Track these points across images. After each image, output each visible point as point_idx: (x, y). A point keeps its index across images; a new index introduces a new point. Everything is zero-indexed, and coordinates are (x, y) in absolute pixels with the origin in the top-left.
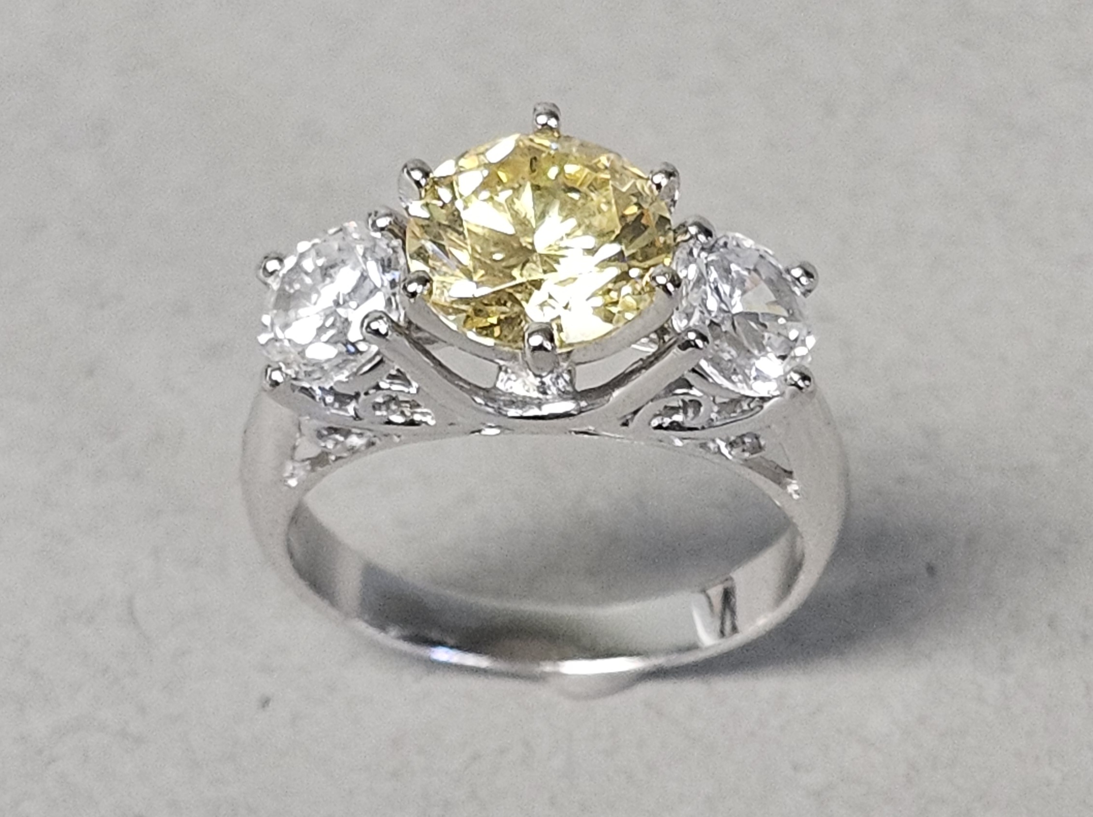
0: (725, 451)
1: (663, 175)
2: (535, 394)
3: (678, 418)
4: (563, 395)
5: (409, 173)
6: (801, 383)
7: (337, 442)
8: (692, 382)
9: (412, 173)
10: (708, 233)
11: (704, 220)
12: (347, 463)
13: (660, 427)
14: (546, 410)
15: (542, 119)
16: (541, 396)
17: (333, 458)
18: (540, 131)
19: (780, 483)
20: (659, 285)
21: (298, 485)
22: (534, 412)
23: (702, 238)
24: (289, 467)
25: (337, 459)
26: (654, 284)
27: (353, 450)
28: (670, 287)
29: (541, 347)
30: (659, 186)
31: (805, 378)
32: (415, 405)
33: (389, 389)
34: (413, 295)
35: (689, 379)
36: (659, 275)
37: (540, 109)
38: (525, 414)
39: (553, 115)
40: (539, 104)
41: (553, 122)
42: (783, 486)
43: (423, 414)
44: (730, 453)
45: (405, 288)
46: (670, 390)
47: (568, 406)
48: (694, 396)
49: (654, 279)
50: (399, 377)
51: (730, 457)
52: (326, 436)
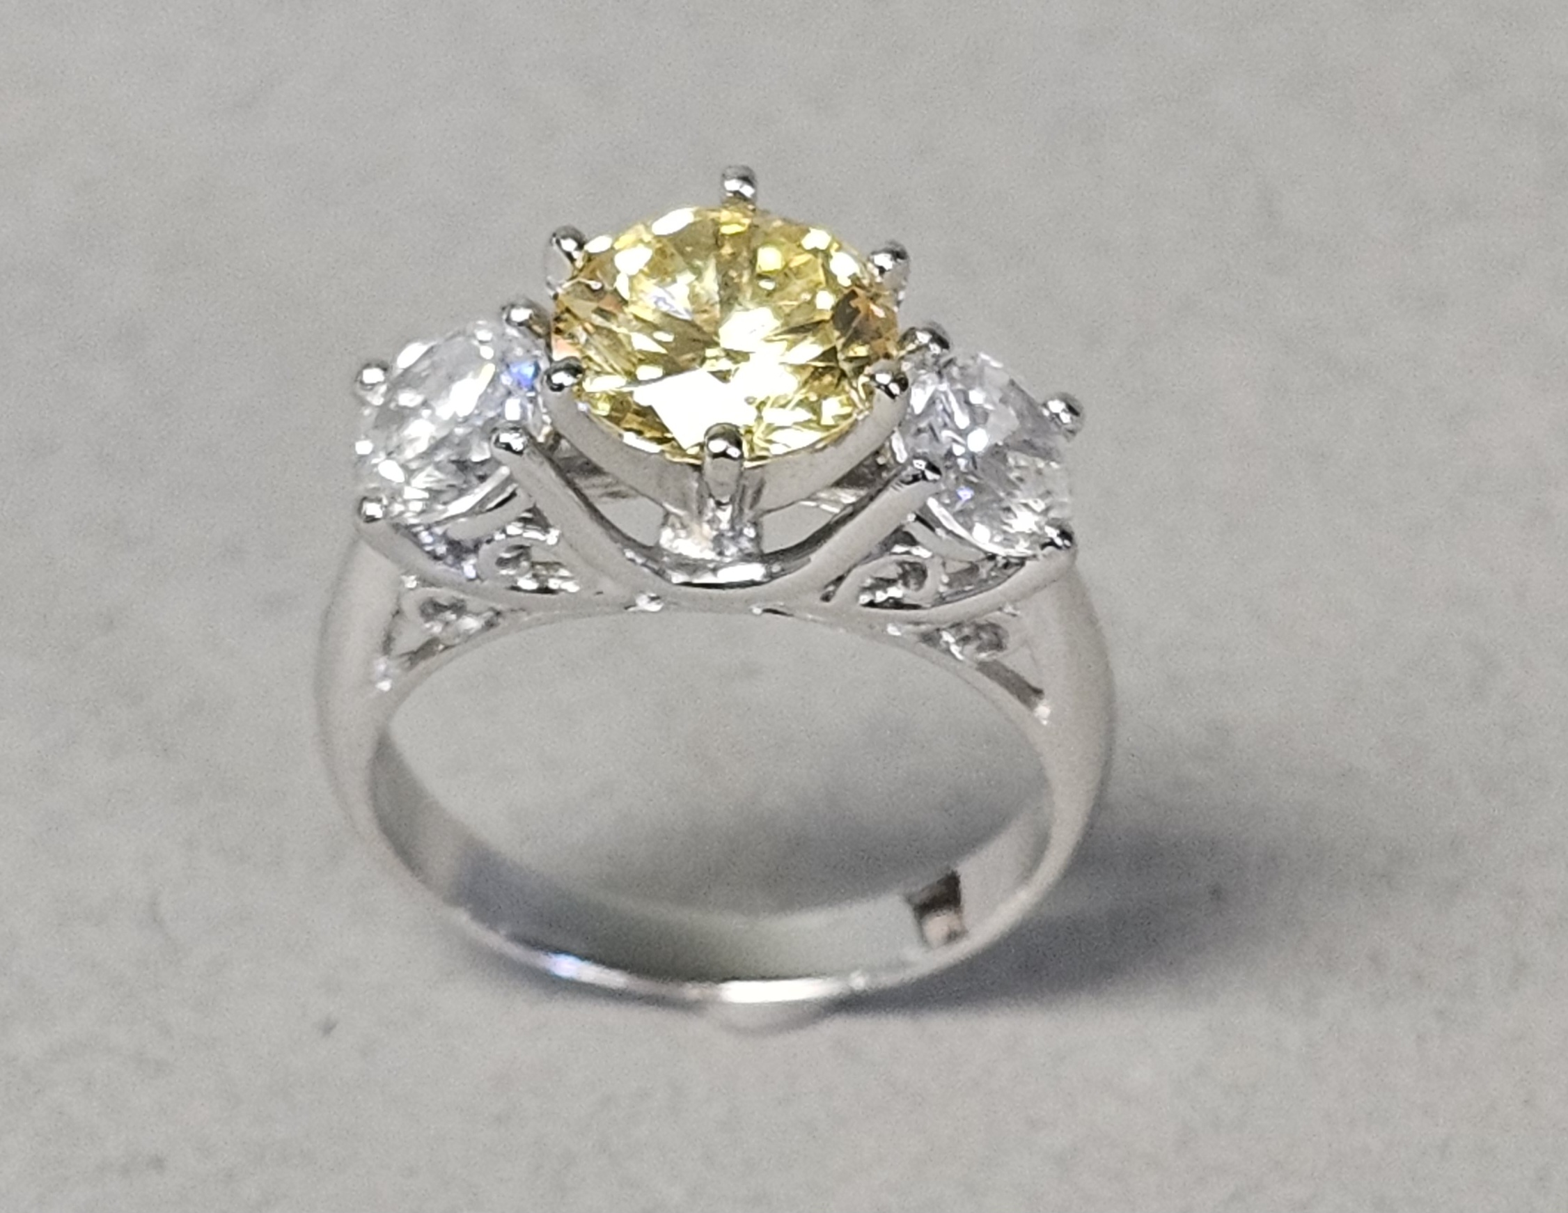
0: (955, 649)
1: (889, 256)
2: (710, 555)
3: (896, 592)
4: (747, 558)
5: (558, 242)
6: (1059, 541)
7: (447, 624)
8: (918, 538)
9: (563, 242)
10: (944, 344)
11: (939, 327)
12: (458, 655)
13: (871, 604)
14: (723, 577)
15: (733, 185)
16: (718, 558)
17: (441, 647)
18: (729, 201)
19: (1025, 701)
20: (879, 386)
21: (391, 689)
22: (708, 578)
23: (935, 348)
24: (381, 665)
25: (446, 648)
26: (873, 384)
27: (468, 636)
28: (895, 388)
29: (724, 454)
30: (882, 270)
31: (1065, 535)
32: (552, 566)
33: (520, 535)
34: (560, 387)
35: (913, 533)
36: (881, 371)
37: (729, 172)
38: (696, 581)
39: (747, 180)
40: (730, 167)
41: (747, 191)
42: (1030, 705)
43: (563, 578)
44: (961, 652)
45: (549, 378)
46: (886, 546)
47: (755, 571)
48: (918, 556)
49: (872, 377)
50: (535, 519)
51: (959, 657)
52: (433, 615)
